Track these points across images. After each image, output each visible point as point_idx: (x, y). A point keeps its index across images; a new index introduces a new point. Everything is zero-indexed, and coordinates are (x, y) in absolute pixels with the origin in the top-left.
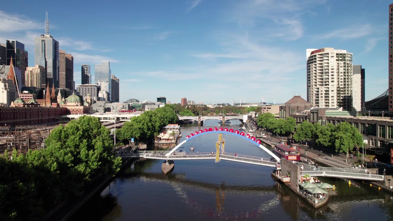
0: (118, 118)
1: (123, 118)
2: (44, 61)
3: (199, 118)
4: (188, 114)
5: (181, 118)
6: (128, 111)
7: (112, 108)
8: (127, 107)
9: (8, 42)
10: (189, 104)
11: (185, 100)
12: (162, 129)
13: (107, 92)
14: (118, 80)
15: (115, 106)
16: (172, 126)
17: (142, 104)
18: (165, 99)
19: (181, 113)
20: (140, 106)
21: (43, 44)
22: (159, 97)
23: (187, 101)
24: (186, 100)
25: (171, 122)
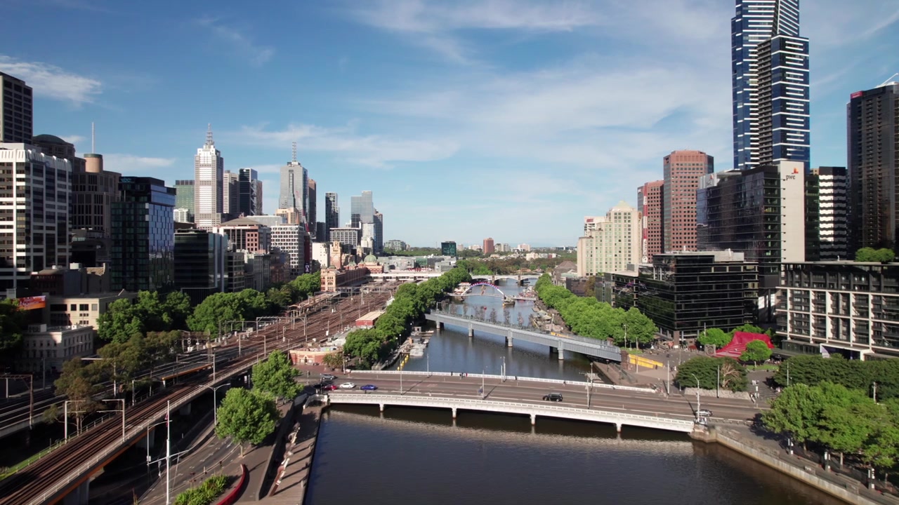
0: (415, 278)
1: (419, 277)
2: (293, 198)
3: (493, 277)
4: (484, 272)
5: (474, 277)
6: (414, 268)
7: (396, 265)
8: (413, 264)
9: (241, 171)
10: (497, 249)
11: (490, 243)
12: (457, 286)
13: (372, 239)
14: (382, 215)
15: (399, 263)
16: (464, 284)
17: (428, 259)
18: (454, 244)
19: (475, 271)
20: (425, 262)
21: (291, 175)
22: (444, 242)
23: (495, 244)
24: (492, 241)
25: (464, 281)
